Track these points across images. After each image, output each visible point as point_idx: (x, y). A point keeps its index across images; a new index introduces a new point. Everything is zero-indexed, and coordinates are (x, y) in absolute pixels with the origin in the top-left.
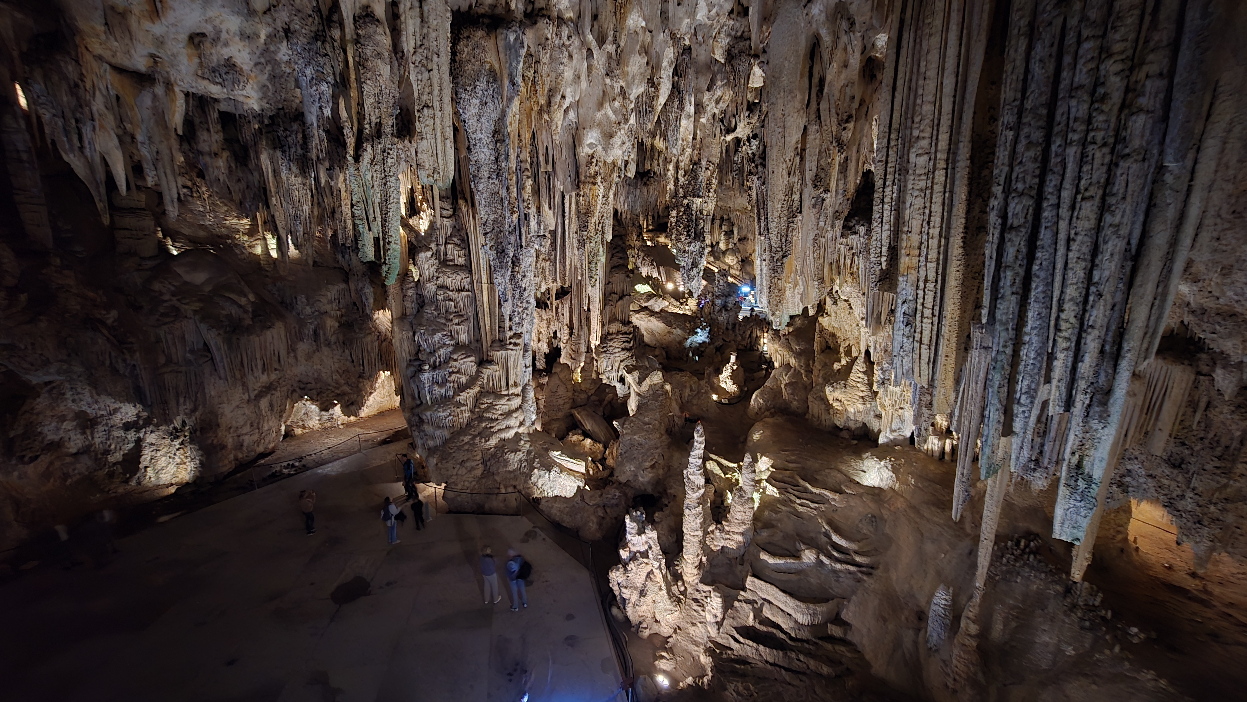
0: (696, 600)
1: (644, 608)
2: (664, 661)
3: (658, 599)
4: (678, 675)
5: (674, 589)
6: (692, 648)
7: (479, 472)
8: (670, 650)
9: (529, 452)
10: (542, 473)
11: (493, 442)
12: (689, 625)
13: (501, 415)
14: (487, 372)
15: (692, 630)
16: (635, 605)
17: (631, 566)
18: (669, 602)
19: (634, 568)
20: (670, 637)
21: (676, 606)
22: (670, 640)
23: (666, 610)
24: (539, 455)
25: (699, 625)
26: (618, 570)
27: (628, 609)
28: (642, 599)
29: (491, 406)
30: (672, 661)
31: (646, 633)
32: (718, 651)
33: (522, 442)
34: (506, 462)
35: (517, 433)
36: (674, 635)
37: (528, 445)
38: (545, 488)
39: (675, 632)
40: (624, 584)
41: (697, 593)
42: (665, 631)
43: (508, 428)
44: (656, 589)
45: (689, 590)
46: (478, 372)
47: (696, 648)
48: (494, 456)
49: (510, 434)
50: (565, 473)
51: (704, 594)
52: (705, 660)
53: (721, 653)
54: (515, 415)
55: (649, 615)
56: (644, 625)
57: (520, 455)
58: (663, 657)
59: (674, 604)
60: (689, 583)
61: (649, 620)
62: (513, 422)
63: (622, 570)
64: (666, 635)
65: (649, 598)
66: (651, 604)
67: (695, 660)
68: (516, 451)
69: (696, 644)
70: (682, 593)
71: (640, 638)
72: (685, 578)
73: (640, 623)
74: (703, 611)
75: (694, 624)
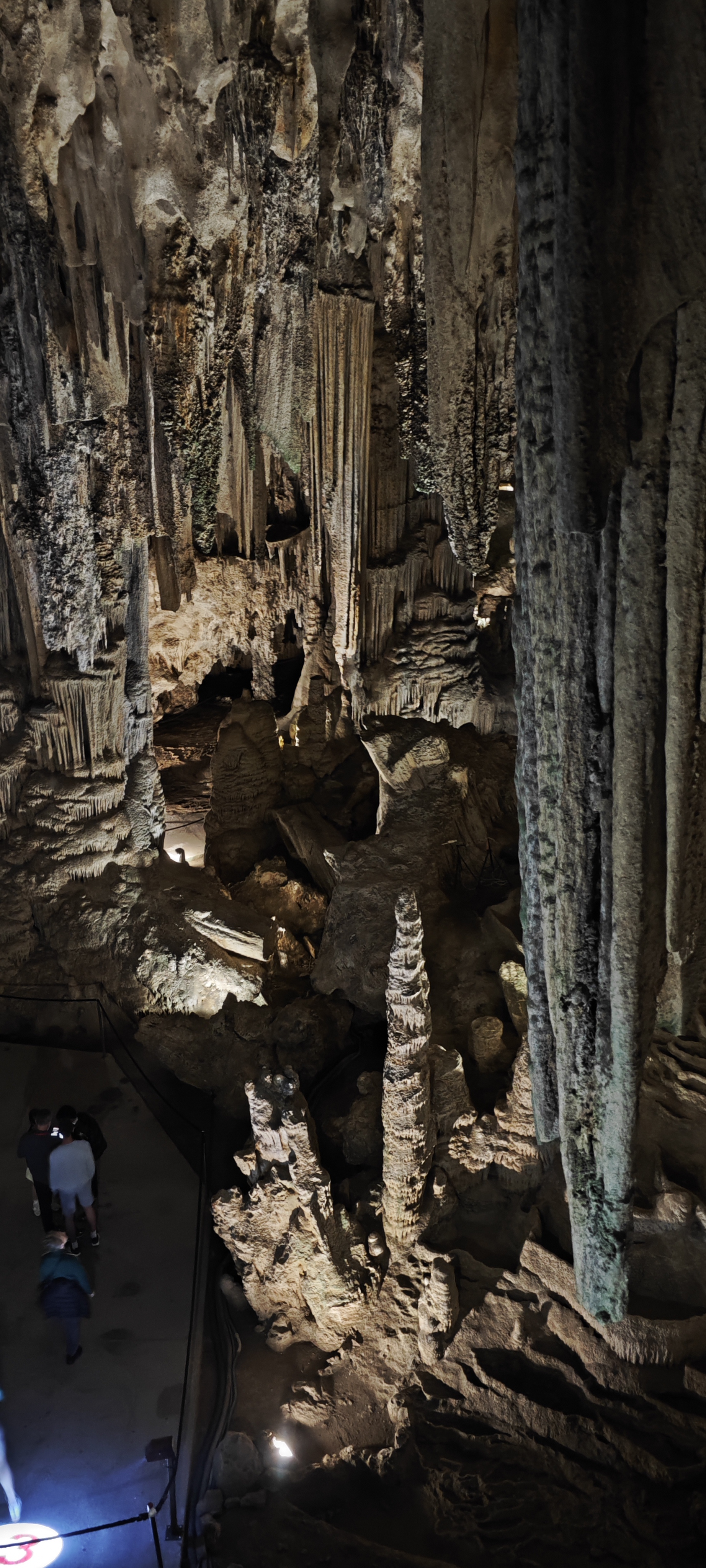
0: (404, 1281)
1: (282, 1286)
2: (305, 1405)
3: (312, 1272)
4: (328, 1437)
5: (358, 1251)
6: (377, 1382)
7: (24, 949)
8: (328, 1384)
9: (137, 910)
10: (162, 958)
11: (55, 883)
12: (379, 1334)
13: (73, 824)
14: (39, 726)
15: (383, 1343)
16: (262, 1279)
17: (257, 1193)
18: (336, 1279)
19: (264, 1199)
20: (335, 1354)
21: (354, 1289)
22: (333, 1361)
23: (328, 1296)
24: (158, 918)
25: (401, 1335)
26: (227, 1200)
27: (247, 1286)
28: (279, 1268)
29: (51, 806)
30: (322, 1409)
31: (285, 1339)
32: (428, 1397)
33: (123, 888)
34: (83, 930)
35: (111, 866)
36: (342, 1352)
37: (135, 895)
38: (168, 993)
39: (347, 1345)
40: (241, 1230)
41: (409, 1265)
42: (327, 1340)
43: (91, 854)
44: (308, 1248)
45: (396, 1256)
46: (23, 725)
47: (385, 1386)
48: (57, 914)
49: (98, 866)
50: (215, 963)
51: (424, 1269)
52: (396, 1413)
53: (434, 1403)
54: (106, 826)
55: (295, 1303)
56: (282, 1323)
57: (115, 915)
58: (305, 1396)
59: (351, 1285)
60: (395, 1241)
61: (295, 1313)
62: (100, 841)
63: (236, 1201)
64: (328, 1349)
65: (293, 1267)
66: (298, 1280)
67: (377, 1408)
68: (105, 905)
69: (388, 1376)
70: (374, 1261)
71: (269, 1350)
72: (387, 1229)
73: (275, 1317)
74: (415, 1305)
75: (390, 1333)
